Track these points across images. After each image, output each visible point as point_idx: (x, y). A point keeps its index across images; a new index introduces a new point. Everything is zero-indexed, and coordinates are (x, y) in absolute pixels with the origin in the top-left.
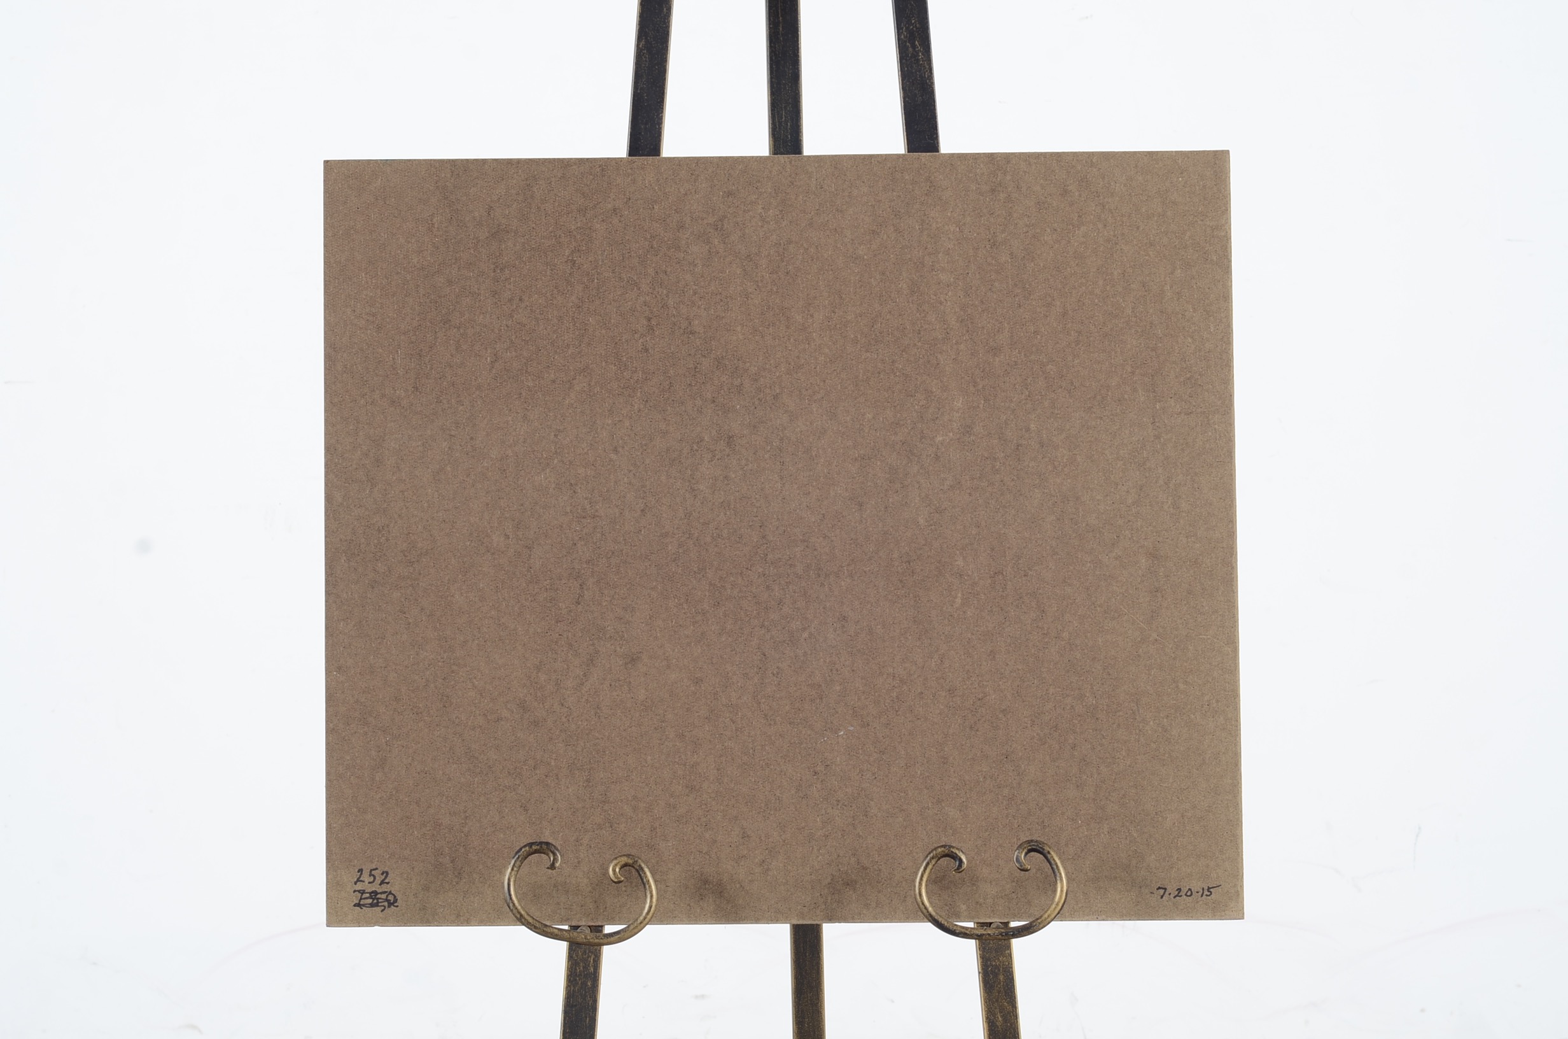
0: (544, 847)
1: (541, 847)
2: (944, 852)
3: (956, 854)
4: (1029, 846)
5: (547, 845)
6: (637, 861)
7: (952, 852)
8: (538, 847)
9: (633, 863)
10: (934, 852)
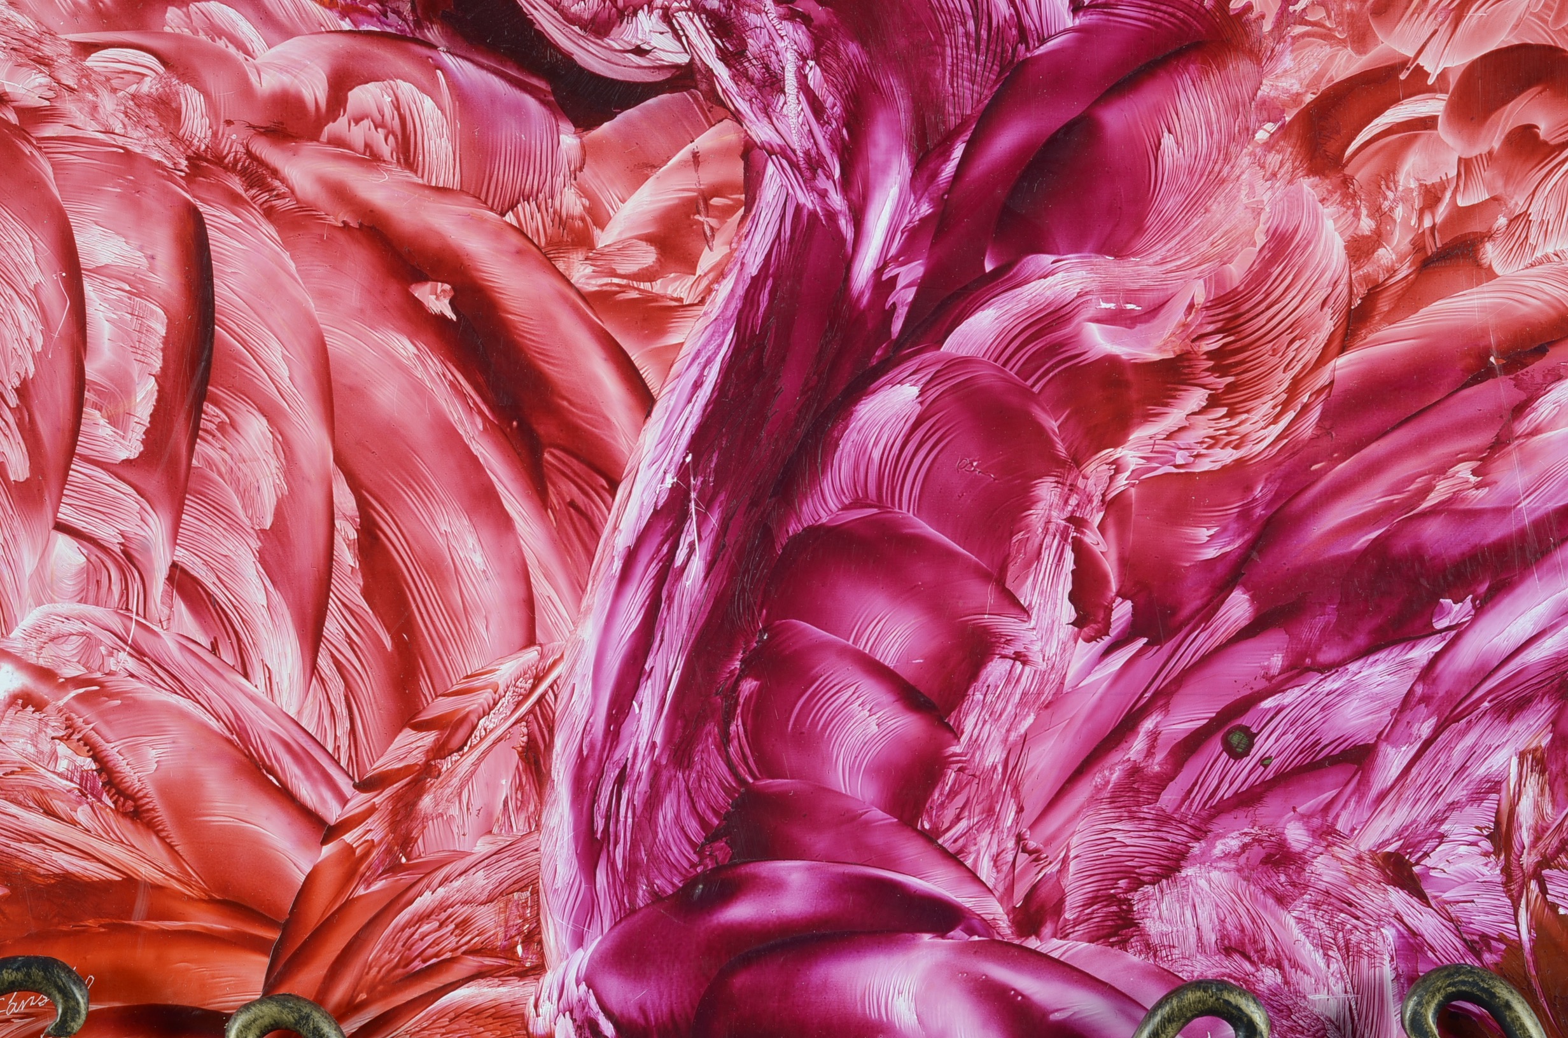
0: (37, 974)
1: (28, 975)
2: (1204, 1002)
3: (1239, 1009)
4: (1449, 985)
5: (45, 970)
6: (308, 1017)
7: (1227, 1003)
8: (20, 976)
9: (297, 1022)
10: (1175, 1002)
